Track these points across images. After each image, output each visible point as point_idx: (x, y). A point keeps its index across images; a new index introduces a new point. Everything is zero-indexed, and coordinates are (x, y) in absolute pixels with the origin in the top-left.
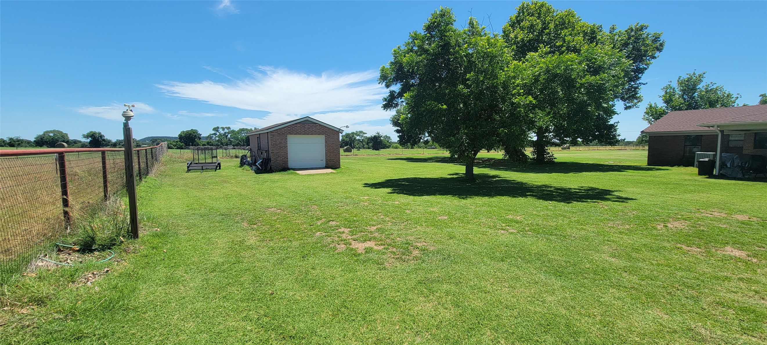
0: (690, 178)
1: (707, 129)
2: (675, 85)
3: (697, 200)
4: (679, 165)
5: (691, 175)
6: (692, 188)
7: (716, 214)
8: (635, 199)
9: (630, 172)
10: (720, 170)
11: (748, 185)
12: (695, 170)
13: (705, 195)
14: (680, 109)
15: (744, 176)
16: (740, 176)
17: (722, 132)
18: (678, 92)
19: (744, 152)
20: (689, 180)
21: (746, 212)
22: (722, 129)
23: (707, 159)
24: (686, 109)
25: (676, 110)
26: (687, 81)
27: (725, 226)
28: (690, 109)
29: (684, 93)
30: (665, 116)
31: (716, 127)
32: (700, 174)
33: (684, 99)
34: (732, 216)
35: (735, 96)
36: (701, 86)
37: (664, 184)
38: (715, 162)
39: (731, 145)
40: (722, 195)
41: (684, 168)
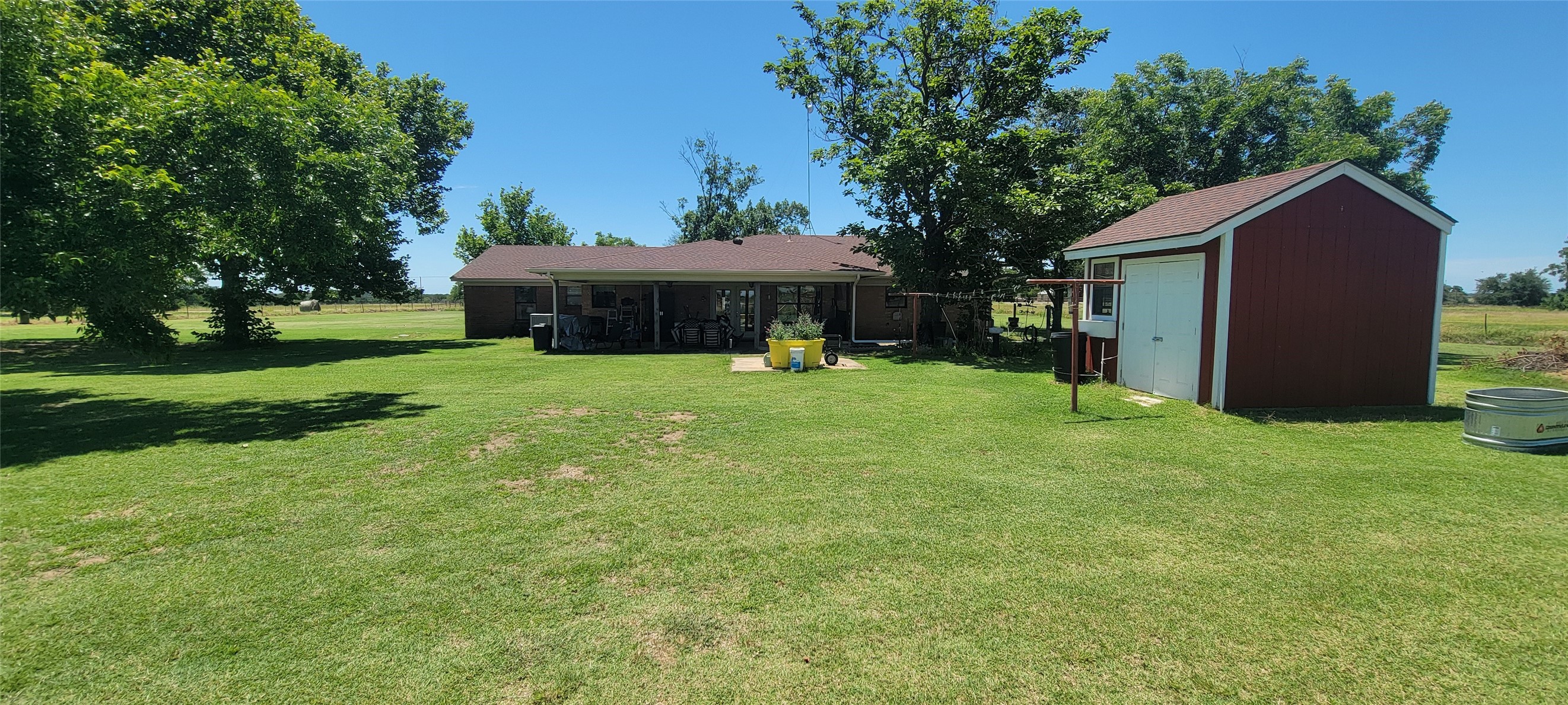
0: (524, 356)
1: (539, 276)
2: (497, 201)
3: (531, 393)
4: (511, 336)
5: (525, 350)
6: (525, 373)
7: (552, 412)
8: (438, 406)
9: (436, 353)
10: (559, 341)
11: (588, 360)
12: (529, 342)
13: (540, 382)
14: (507, 243)
15: (584, 347)
16: (581, 348)
17: (556, 282)
18: (503, 214)
19: (585, 313)
20: (523, 360)
21: (585, 403)
22: (556, 279)
23: (542, 325)
24: (515, 244)
25: (502, 244)
26: (513, 198)
27: (561, 430)
28: (520, 244)
29: (511, 218)
30: (486, 252)
31: (548, 274)
32: (537, 348)
33: (512, 227)
34: (571, 412)
35: (570, 231)
36: (531, 210)
37: (488, 369)
38: (553, 329)
39: (571, 301)
40: (561, 381)
41: (518, 339)
